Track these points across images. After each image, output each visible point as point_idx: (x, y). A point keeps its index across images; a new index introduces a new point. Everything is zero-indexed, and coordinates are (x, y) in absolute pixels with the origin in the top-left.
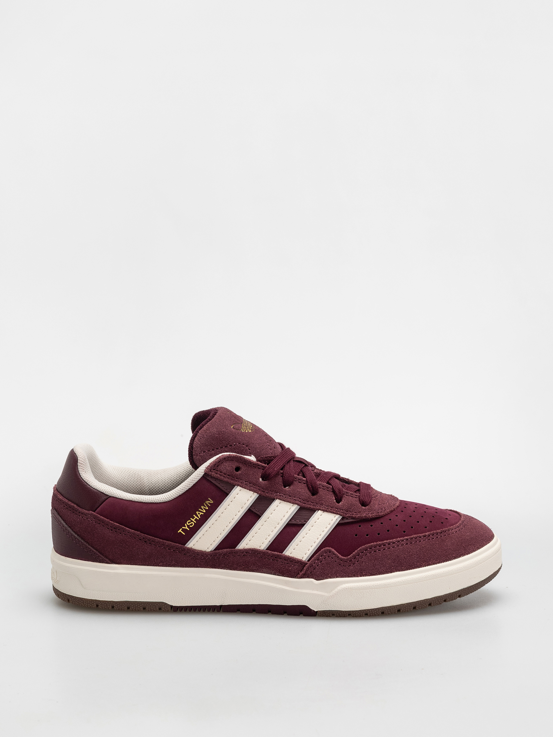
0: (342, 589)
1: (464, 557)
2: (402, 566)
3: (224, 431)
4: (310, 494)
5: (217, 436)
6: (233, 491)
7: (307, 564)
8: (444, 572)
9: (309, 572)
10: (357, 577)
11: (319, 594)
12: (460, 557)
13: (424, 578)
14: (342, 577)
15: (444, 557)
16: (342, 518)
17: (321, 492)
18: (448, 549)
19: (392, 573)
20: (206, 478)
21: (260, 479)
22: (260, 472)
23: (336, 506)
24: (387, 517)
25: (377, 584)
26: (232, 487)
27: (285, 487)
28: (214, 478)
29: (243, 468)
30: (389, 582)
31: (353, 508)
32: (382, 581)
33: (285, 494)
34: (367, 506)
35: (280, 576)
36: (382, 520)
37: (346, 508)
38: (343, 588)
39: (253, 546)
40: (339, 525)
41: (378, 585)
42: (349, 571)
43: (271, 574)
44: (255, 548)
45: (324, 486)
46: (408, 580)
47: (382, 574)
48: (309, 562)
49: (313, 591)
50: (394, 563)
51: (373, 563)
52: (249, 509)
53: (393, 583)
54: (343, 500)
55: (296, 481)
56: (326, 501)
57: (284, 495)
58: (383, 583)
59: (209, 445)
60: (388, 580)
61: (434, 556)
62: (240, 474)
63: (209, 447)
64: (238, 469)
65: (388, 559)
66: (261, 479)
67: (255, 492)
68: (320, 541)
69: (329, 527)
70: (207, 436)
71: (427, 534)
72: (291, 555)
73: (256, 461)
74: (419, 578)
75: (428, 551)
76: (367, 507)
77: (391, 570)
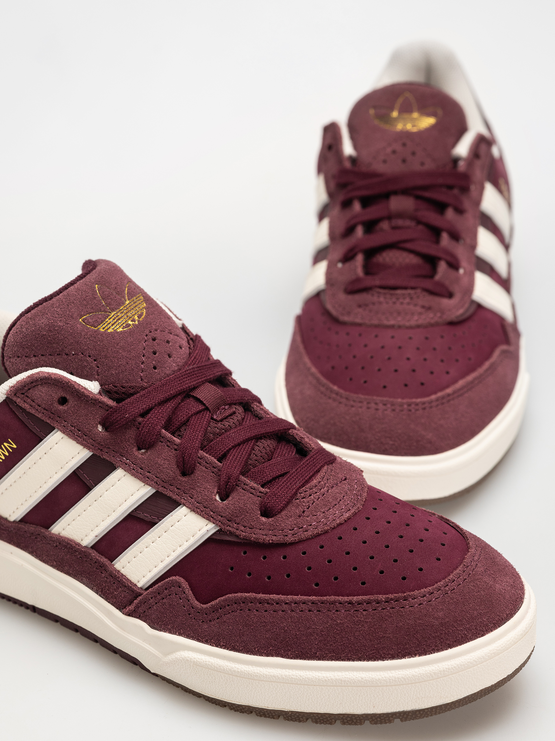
0: (181, 658)
1: (412, 658)
2: (288, 649)
3: (60, 326)
4: (178, 472)
5: (45, 333)
6: (50, 437)
7: (140, 594)
8: (362, 679)
9: (141, 610)
10: (211, 645)
11: (151, 650)
12: (403, 656)
13: (323, 681)
14: (188, 636)
15: (371, 650)
16: (219, 530)
17: (200, 471)
18: (385, 637)
19: (268, 656)
20: (9, 406)
21: (99, 426)
22: (101, 414)
23: (213, 506)
24: (301, 546)
25: (238, 669)
26: (49, 430)
27: (139, 449)
28: (21, 408)
29: (72, 402)
30: (258, 673)
31: (243, 516)
32: (247, 667)
33: (134, 463)
34: (271, 517)
35: (103, 598)
36: (288, 551)
37: (228, 515)
38: (183, 657)
39: (72, 536)
40: (210, 541)
41: (238, 672)
42: (200, 630)
43: (92, 589)
44: (75, 539)
45: (208, 462)
46: (292, 678)
47: (251, 655)
48: (145, 593)
49: (144, 643)
50: (275, 641)
51: (241, 630)
52: (74, 472)
53: (264, 676)
54: (230, 498)
55: (162, 442)
56: (200, 492)
57: (132, 463)
58: (247, 670)
59: (27, 348)
60: (258, 668)
61: (353, 644)
62: (65, 412)
63: (27, 350)
64: (63, 401)
65: (266, 631)
66: (100, 428)
67: (85, 446)
68: (172, 562)
69: (192, 540)
70: (27, 331)
71: (355, 598)
72: (123, 571)
73: (100, 393)
74: (312, 679)
75: (344, 633)
76: (270, 519)
77: (267, 652)
